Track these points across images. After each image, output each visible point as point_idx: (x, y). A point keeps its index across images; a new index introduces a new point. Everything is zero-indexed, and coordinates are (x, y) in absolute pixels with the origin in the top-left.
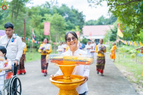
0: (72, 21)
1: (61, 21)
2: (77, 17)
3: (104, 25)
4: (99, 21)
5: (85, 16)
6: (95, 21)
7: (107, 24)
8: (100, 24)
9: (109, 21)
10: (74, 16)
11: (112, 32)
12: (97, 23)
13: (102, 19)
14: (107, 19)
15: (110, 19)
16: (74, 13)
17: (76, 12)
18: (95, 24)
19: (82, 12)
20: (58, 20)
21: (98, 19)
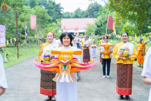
0: (50, 14)
1: (44, 14)
2: (55, 9)
3: (81, 18)
4: (75, 13)
5: (63, 9)
6: (72, 14)
7: (84, 17)
8: (76, 17)
9: (86, 14)
10: (52, 9)
11: (96, 26)
12: (73, 15)
13: (79, 11)
14: (84, 12)
15: (87, 12)
16: (51, 5)
17: (54, 4)
18: (72, 17)
19: (60, 4)
20: (41, 13)
21: (74, 12)
